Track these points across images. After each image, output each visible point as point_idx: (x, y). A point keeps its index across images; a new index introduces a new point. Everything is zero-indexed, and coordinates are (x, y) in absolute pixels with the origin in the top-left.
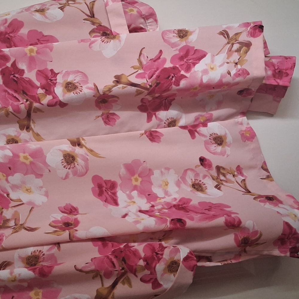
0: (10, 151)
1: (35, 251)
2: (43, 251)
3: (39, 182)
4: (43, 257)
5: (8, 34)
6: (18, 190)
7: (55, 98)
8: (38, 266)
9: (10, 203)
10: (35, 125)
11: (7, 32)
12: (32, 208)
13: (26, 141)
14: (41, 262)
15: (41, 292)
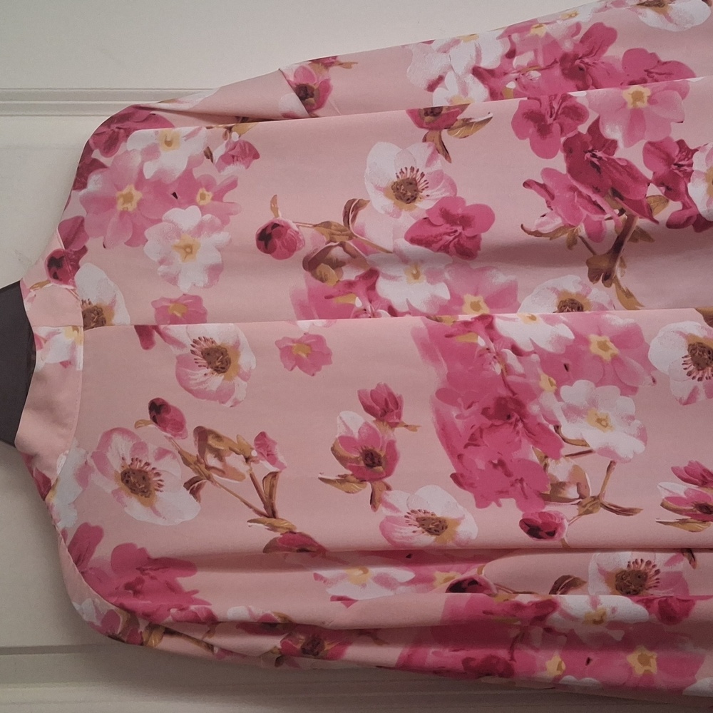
0: (567, 328)
1: (636, 562)
2: (656, 563)
3: (627, 404)
4: (656, 577)
5: (580, 58)
6: (579, 419)
7: (687, 208)
8: (643, 596)
9: (561, 446)
10: (625, 272)
11: (578, 55)
12: (612, 464)
13: (602, 308)
14: (650, 587)
15: (655, 657)
